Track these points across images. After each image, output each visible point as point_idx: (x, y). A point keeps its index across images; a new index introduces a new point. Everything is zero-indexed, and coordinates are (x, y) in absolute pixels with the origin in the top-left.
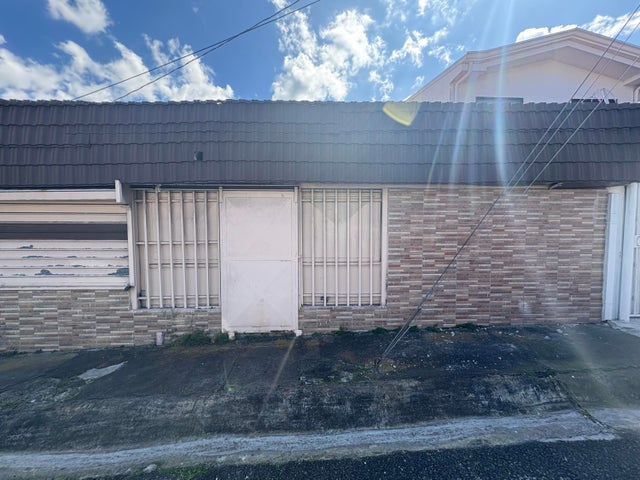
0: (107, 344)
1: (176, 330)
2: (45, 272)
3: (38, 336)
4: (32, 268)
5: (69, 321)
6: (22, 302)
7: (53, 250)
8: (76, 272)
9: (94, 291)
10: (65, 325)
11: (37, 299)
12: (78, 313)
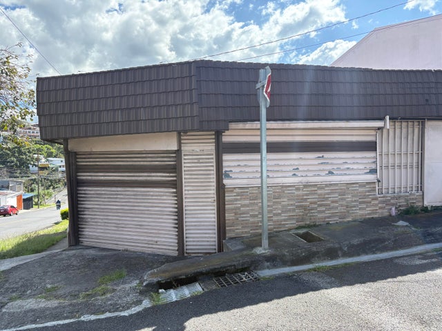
0: (364, 217)
1: (400, 206)
2: (331, 173)
3: (328, 213)
4: (324, 170)
5: (344, 203)
6: (319, 192)
7: (335, 158)
8: (347, 172)
9: (357, 183)
10: (342, 206)
11: (327, 190)
12: (349, 198)
